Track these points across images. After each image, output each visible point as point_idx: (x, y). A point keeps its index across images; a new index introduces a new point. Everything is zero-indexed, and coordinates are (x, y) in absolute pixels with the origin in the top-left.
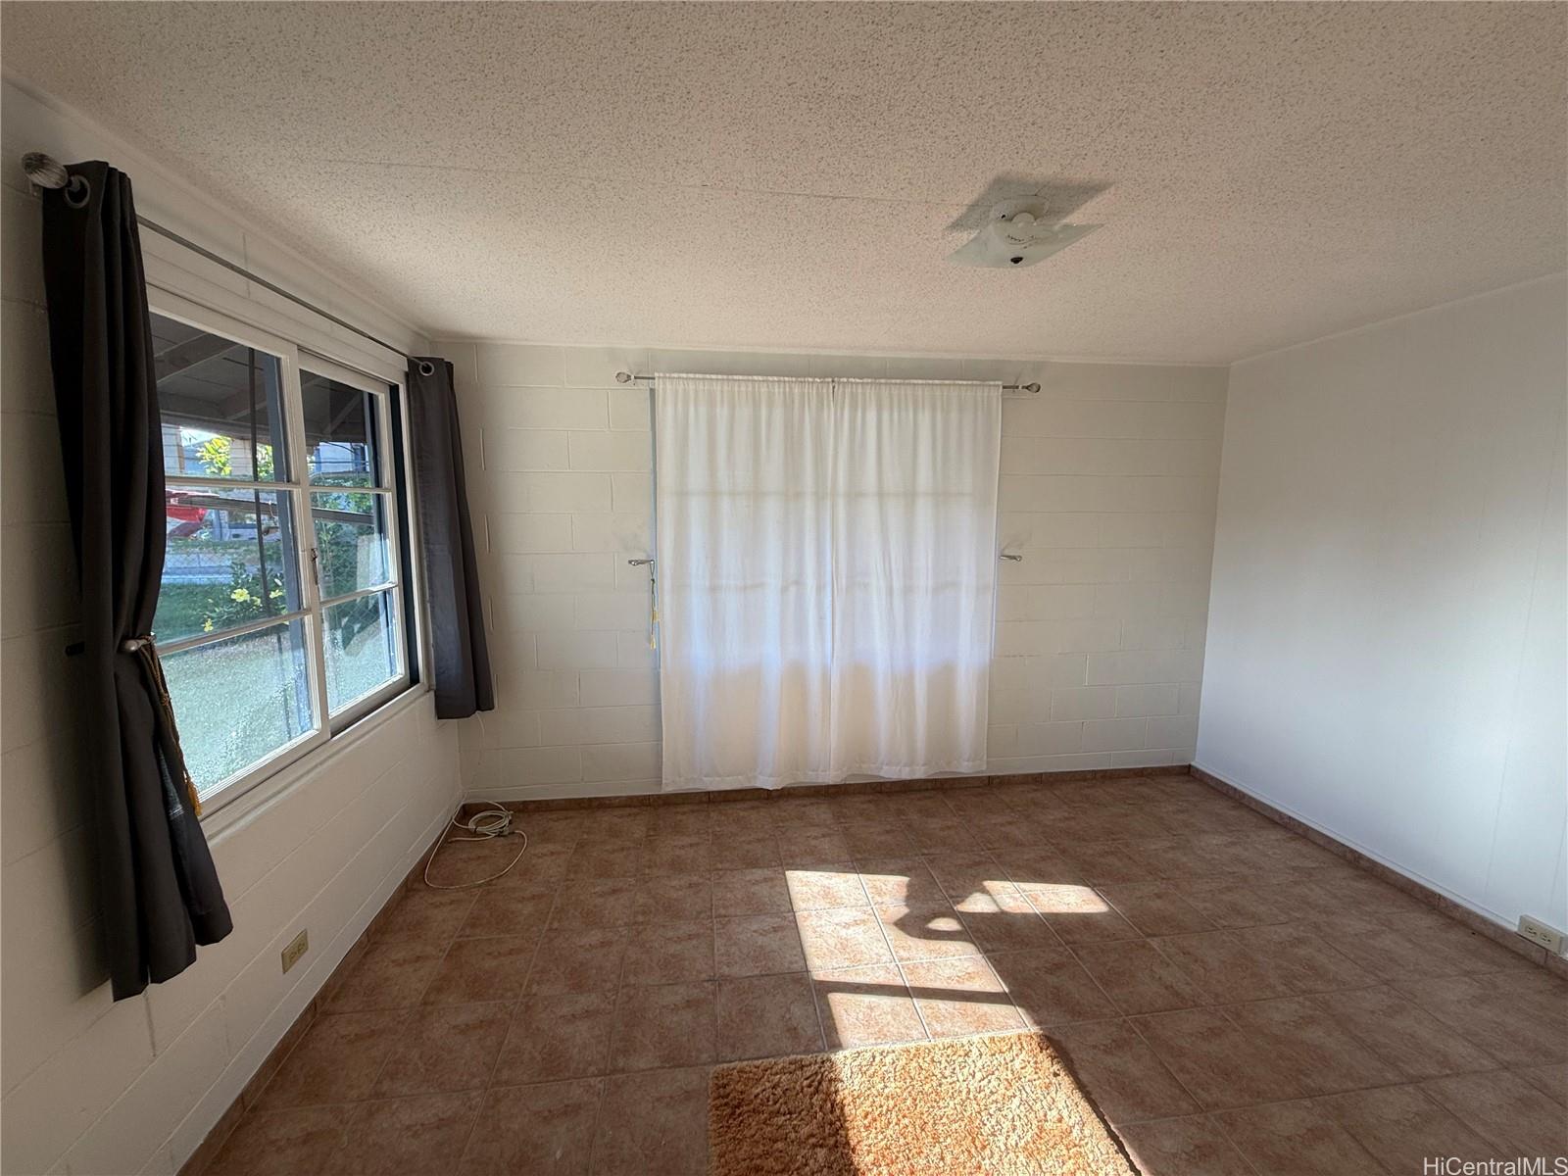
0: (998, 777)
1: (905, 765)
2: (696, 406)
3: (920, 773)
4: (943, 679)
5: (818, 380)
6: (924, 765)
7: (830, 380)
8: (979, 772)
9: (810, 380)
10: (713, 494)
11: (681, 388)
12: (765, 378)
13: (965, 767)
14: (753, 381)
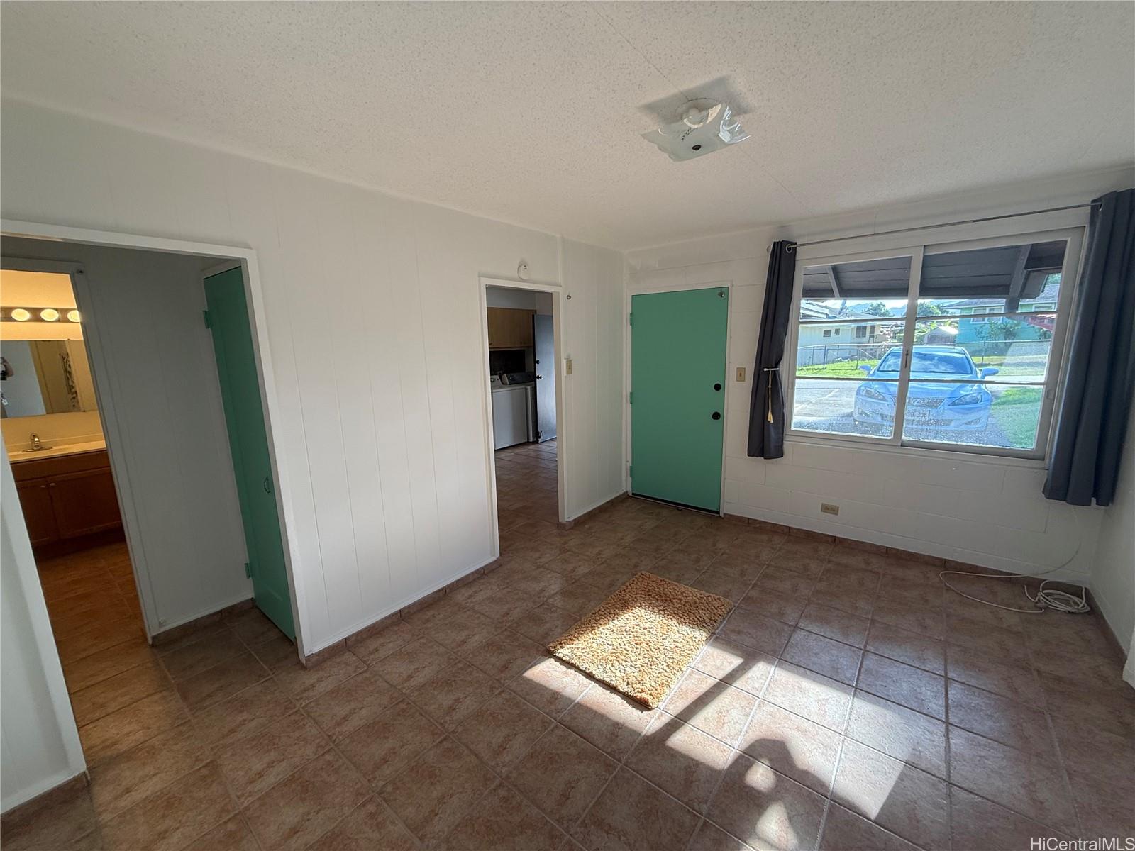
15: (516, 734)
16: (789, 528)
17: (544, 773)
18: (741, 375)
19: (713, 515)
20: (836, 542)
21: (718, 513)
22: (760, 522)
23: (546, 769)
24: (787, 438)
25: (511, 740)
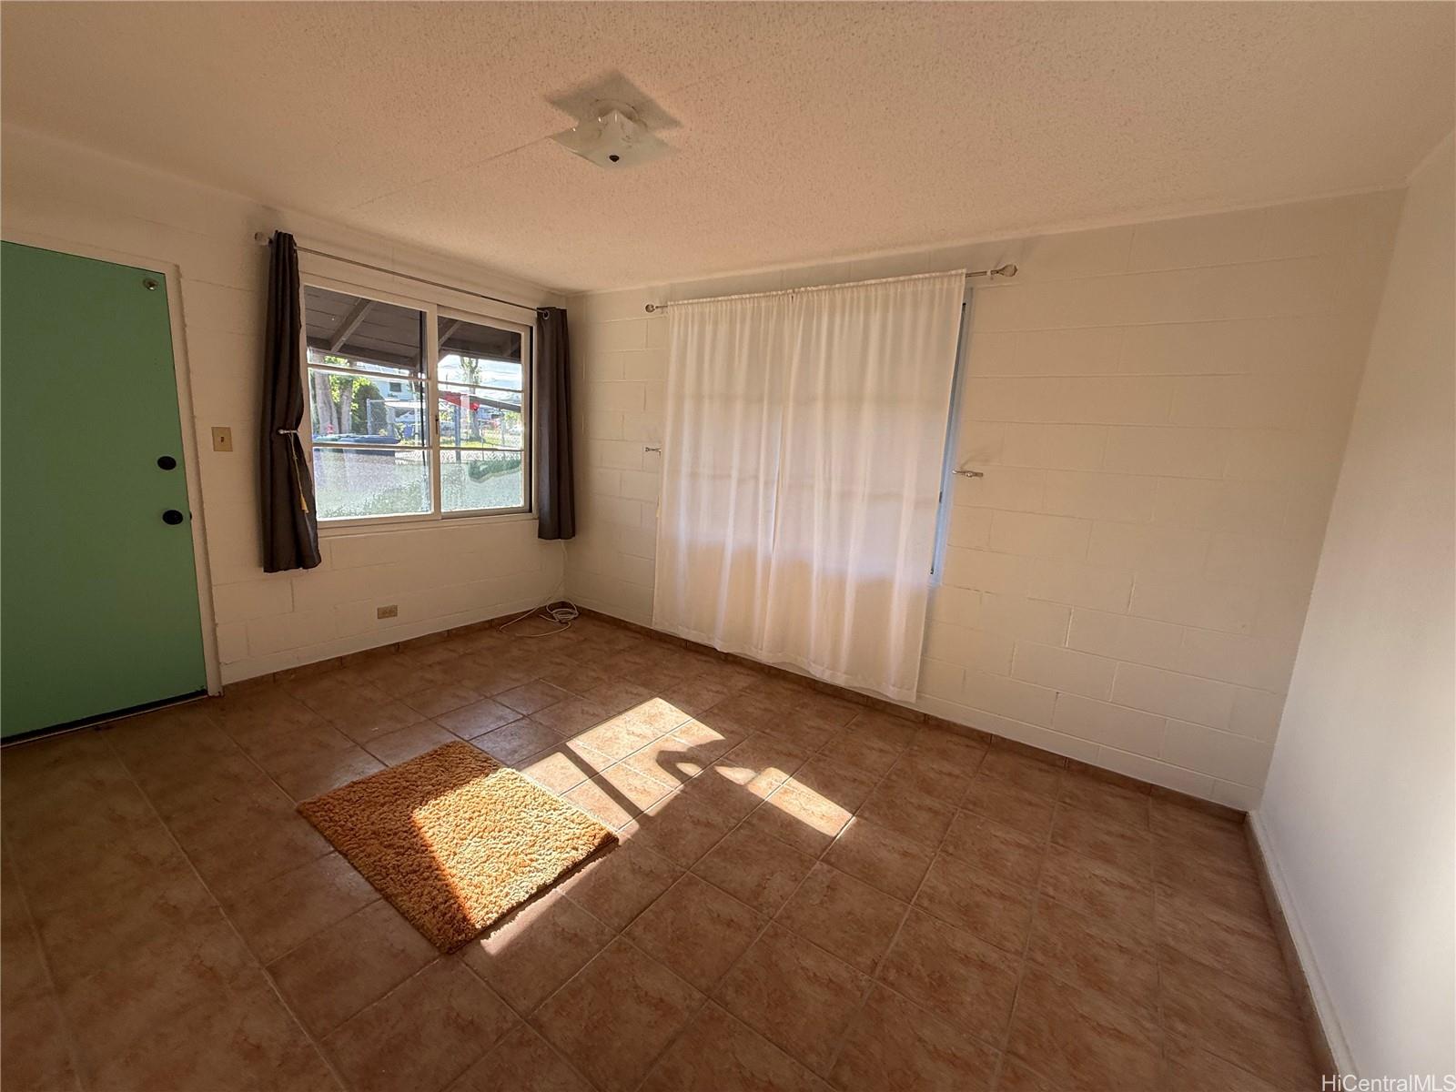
0: (937, 719)
1: (827, 668)
2: (692, 327)
3: (840, 680)
4: (875, 593)
5: (779, 292)
6: (845, 673)
7: (791, 291)
8: (906, 702)
9: (774, 293)
10: (698, 398)
11: (683, 311)
12: (740, 296)
13: (891, 692)
14: (732, 300)
15: (636, 987)
16: (341, 658)
17: (701, 946)
18: (222, 439)
19: (197, 698)
20: (398, 648)
21: (204, 692)
22: (294, 670)
23: (696, 944)
24: (320, 533)
25: (646, 993)
